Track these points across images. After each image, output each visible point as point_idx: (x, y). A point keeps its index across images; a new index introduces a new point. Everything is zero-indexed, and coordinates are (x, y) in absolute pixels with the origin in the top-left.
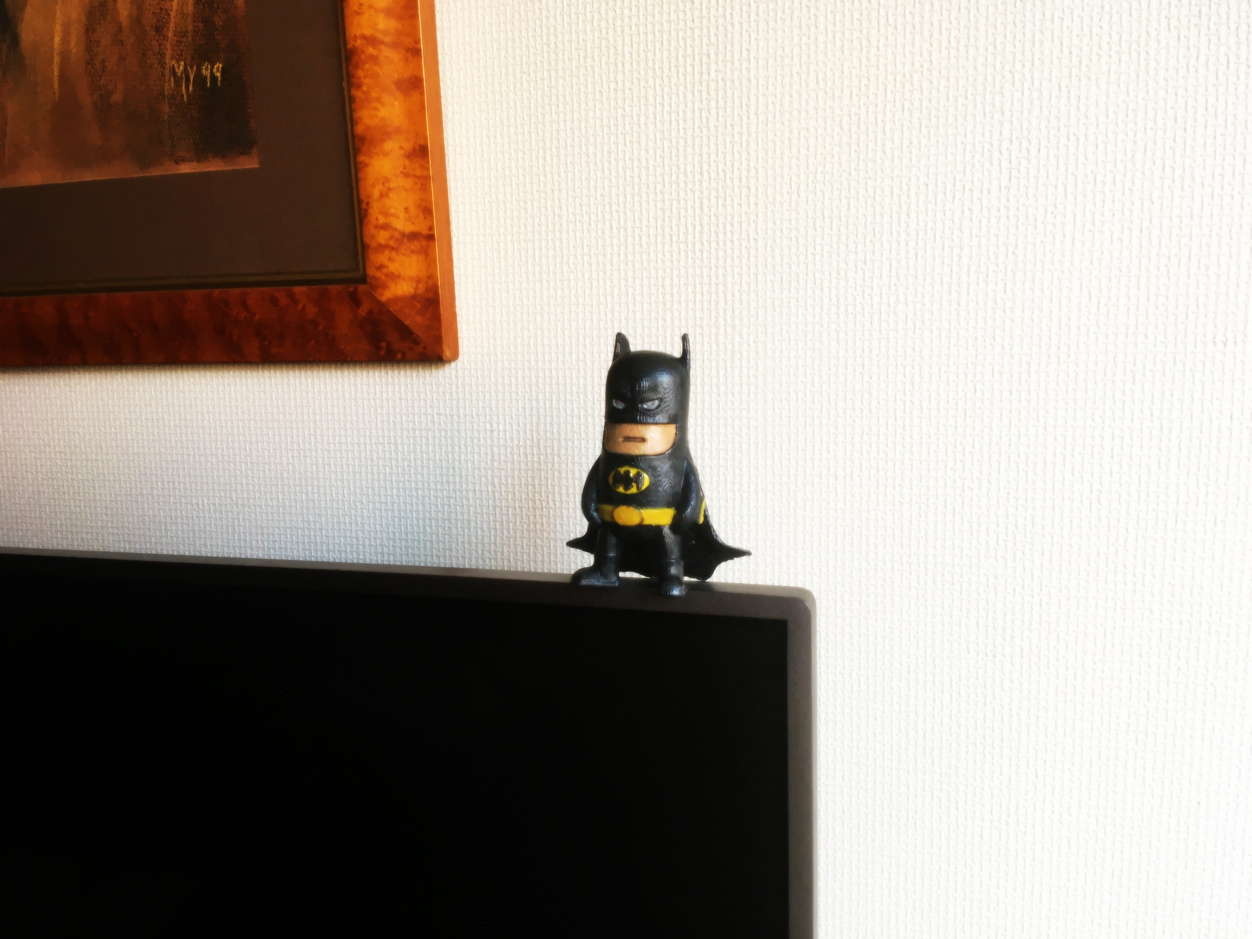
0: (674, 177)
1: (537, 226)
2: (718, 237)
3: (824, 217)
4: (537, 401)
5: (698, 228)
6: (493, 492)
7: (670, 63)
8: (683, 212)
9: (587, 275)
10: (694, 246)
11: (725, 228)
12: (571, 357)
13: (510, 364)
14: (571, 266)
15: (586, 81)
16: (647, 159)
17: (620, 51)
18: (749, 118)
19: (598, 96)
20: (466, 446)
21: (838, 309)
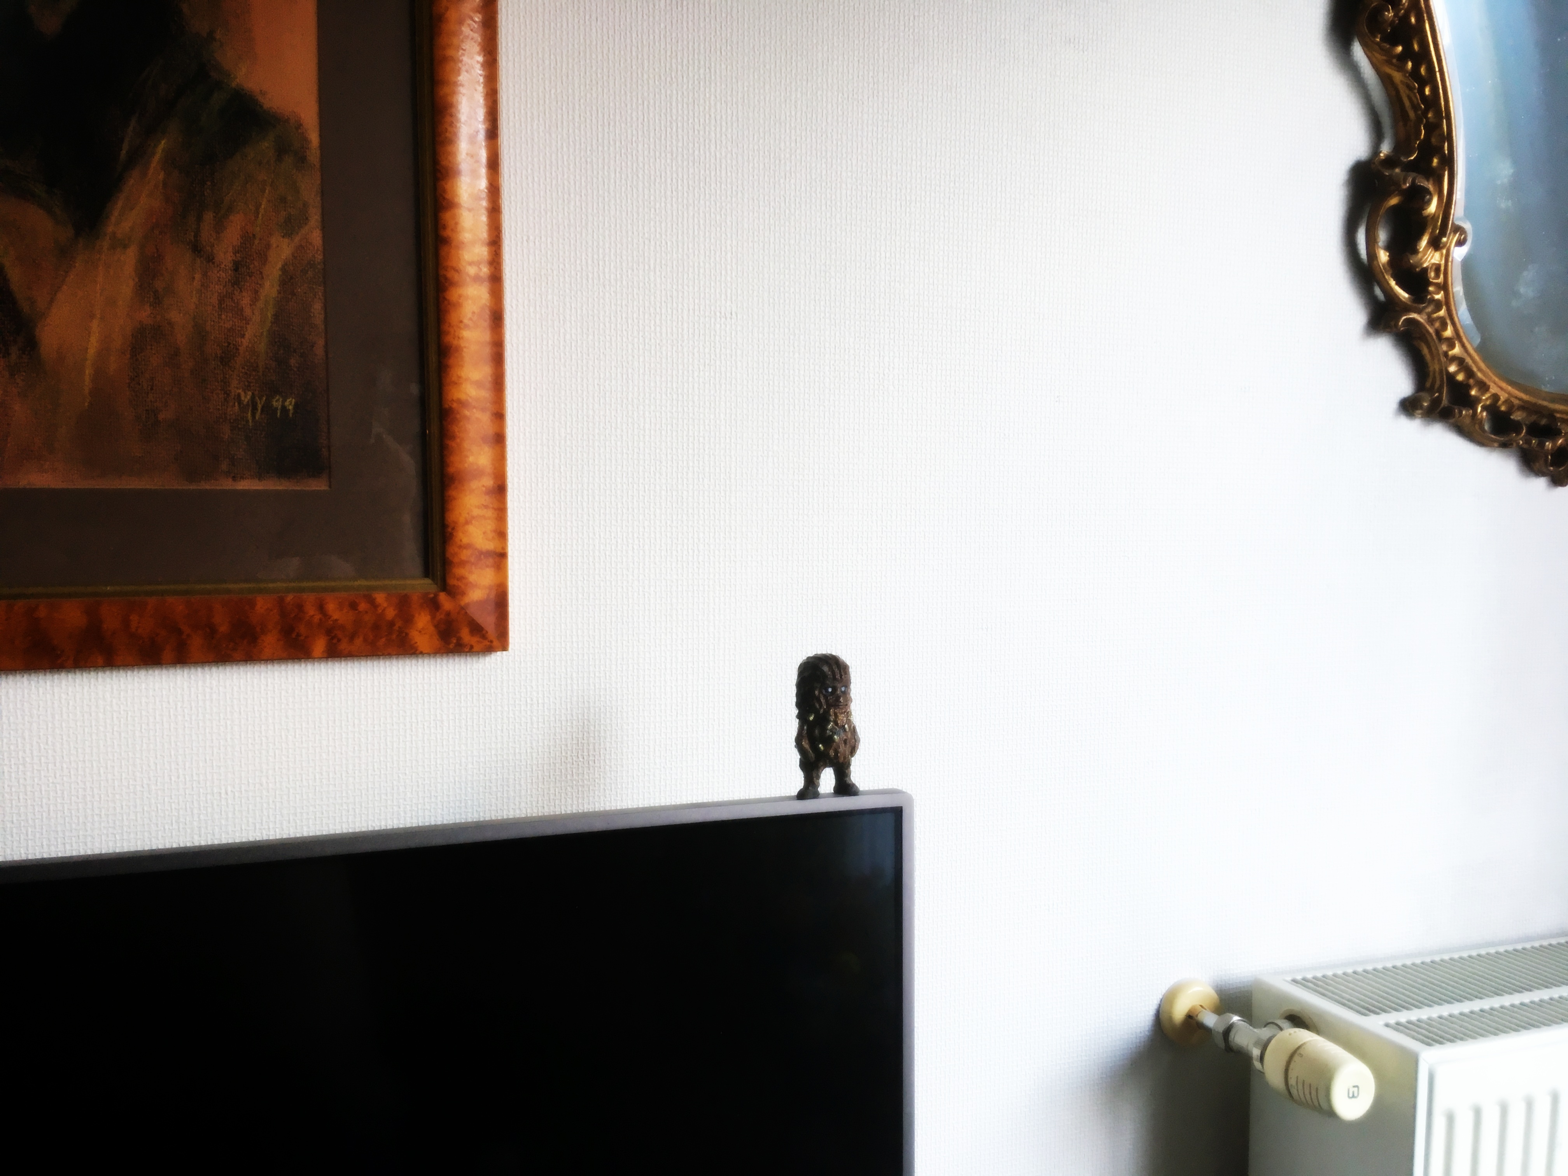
0: (680, 517)
1: (574, 545)
2: (709, 559)
4: (572, 679)
5: (696, 552)
6: (531, 753)
8: (686, 541)
9: (613, 583)
10: (693, 565)
11: (714, 553)
12: (600, 644)
13: (549, 651)
14: (602, 575)
15: (616, 444)
16: (660, 503)
17: (642, 427)
18: (730, 481)
19: (625, 456)
20: (508, 718)
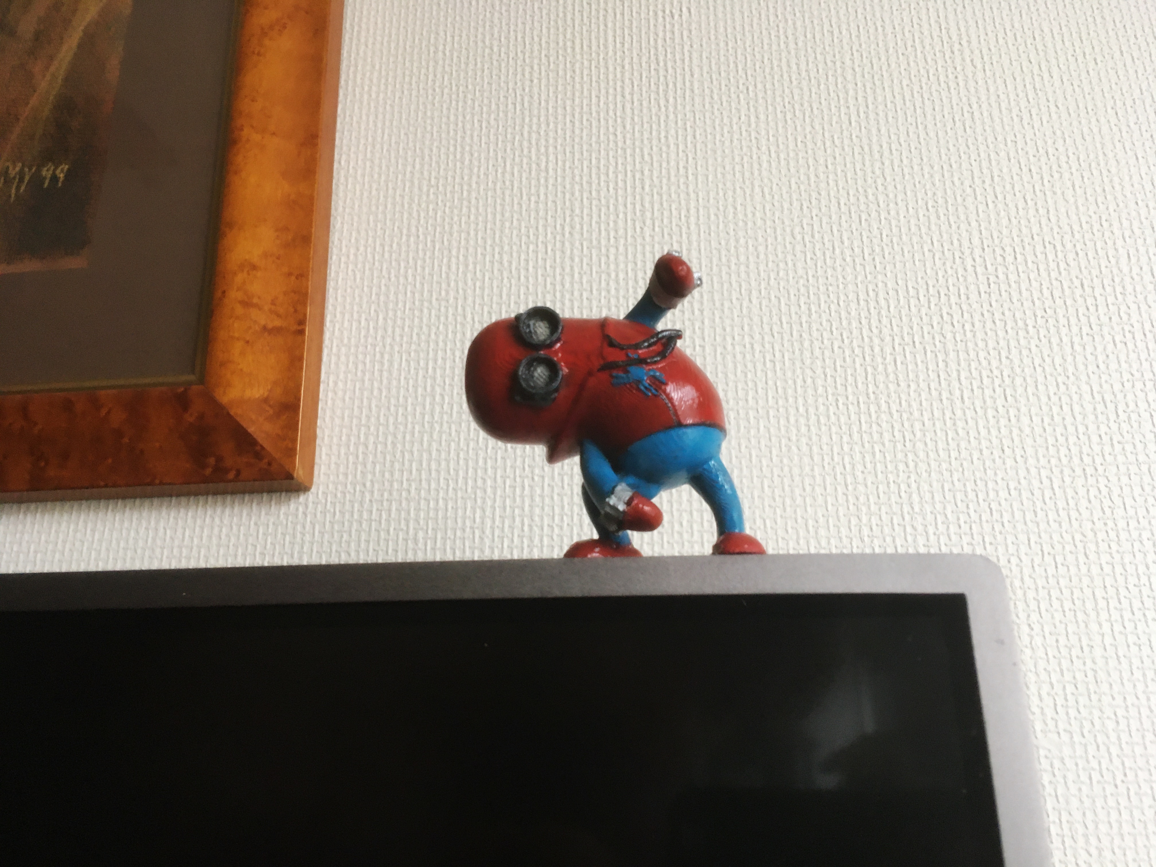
3: (781, 323)
7: (599, 178)
15: (503, 194)
16: (572, 267)
17: (543, 168)
19: (516, 208)
21: (808, 420)
